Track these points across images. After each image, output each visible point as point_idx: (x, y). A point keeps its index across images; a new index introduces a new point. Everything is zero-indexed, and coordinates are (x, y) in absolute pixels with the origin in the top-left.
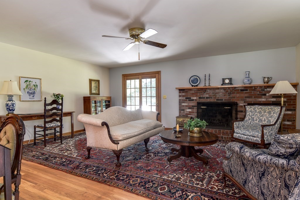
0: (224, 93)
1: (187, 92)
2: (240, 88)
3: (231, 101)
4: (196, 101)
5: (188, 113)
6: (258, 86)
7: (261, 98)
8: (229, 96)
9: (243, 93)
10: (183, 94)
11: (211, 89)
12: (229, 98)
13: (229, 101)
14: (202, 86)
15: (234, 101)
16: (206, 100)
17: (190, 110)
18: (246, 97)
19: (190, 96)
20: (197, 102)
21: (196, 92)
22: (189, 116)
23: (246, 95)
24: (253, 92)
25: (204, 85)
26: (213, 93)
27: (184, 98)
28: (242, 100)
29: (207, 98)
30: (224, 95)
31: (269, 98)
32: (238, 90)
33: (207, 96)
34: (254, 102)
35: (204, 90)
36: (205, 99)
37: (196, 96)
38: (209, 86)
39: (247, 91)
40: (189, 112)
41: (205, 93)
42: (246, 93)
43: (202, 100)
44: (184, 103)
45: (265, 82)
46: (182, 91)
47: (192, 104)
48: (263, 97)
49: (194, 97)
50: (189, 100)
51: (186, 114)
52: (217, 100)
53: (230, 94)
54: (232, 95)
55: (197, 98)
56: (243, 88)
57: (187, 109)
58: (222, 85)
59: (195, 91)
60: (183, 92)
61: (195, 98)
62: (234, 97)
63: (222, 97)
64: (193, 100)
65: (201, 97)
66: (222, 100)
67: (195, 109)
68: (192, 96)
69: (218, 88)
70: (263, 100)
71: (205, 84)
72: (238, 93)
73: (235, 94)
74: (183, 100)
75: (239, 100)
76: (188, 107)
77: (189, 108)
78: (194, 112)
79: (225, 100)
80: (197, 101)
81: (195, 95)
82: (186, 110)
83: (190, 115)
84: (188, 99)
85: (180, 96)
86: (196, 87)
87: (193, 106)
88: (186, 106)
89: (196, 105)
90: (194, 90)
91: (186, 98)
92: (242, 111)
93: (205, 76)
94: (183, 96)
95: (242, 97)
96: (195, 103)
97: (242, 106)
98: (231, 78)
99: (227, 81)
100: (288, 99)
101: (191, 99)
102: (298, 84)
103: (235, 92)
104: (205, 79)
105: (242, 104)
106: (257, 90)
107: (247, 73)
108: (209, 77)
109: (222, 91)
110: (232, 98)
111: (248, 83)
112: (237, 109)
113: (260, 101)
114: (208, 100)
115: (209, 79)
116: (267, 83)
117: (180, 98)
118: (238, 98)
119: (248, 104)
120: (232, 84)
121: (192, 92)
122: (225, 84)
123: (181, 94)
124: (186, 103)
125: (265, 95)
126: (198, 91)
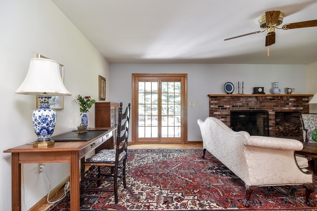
0: (255, 102)
1: (220, 99)
2: (269, 97)
3: (262, 109)
6: (285, 96)
7: (285, 106)
8: (260, 104)
9: (271, 102)
10: (216, 102)
11: (244, 98)
12: (260, 106)
13: (260, 110)
14: (235, 93)
15: (264, 110)
16: (239, 109)
17: (223, 120)
18: (274, 106)
19: (223, 104)
20: (231, 111)
21: (229, 100)
23: (274, 104)
24: (279, 101)
25: (238, 93)
26: (246, 102)
27: (217, 107)
28: (271, 109)
29: (240, 106)
30: (256, 104)
31: (291, 107)
32: (268, 99)
33: (240, 104)
34: (280, 110)
35: (238, 98)
36: (238, 107)
37: (229, 104)
38: (243, 93)
39: (275, 100)
41: (238, 101)
42: (274, 102)
43: (236, 109)
44: (216, 111)
45: (289, 92)
46: (214, 99)
47: (225, 112)
48: (287, 106)
49: (227, 105)
50: (222, 109)
52: (249, 109)
53: (261, 102)
54: (262, 104)
55: (230, 106)
56: (271, 98)
58: (253, 94)
59: (228, 98)
60: (215, 100)
61: (228, 106)
62: (265, 106)
63: (253, 104)
64: (226, 108)
65: (235, 105)
66: (254, 108)
67: (228, 118)
68: (225, 105)
69: (250, 97)
70: (287, 108)
71: (239, 91)
72: (267, 102)
73: (265, 103)
74: (215, 109)
75: (268, 109)
76: (221, 116)
77: (222, 118)
79: (257, 108)
80: (230, 109)
81: (228, 103)
84: (220, 108)
85: (210, 104)
87: (226, 115)
88: (219, 115)
89: (229, 114)
91: (218, 106)
92: (271, 120)
93: (239, 84)
94: (216, 104)
95: (271, 106)
96: (228, 111)
97: (271, 115)
98: (263, 88)
99: (260, 90)
100: (303, 108)
101: (224, 107)
102: (312, 96)
103: (266, 101)
104: (239, 86)
105: (271, 112)
106: (282, 100)
107: (276, 83)
108: (243, 85)
109: (254, 99)
110: (262, 106)
111: (279, 93)
112: (268, 117)
113: (285, 110)
114: (241, 109)
115: (243, 86)
116: (290, 93)
117: (212, 106)
118: (268, 106)
119: (276, 112)
120: (265, 93)
121: (225, 100)
122: (259, 93)
123: (212, 102)
124: (218, 112)
125: (288, 104)
126: (231, 99)
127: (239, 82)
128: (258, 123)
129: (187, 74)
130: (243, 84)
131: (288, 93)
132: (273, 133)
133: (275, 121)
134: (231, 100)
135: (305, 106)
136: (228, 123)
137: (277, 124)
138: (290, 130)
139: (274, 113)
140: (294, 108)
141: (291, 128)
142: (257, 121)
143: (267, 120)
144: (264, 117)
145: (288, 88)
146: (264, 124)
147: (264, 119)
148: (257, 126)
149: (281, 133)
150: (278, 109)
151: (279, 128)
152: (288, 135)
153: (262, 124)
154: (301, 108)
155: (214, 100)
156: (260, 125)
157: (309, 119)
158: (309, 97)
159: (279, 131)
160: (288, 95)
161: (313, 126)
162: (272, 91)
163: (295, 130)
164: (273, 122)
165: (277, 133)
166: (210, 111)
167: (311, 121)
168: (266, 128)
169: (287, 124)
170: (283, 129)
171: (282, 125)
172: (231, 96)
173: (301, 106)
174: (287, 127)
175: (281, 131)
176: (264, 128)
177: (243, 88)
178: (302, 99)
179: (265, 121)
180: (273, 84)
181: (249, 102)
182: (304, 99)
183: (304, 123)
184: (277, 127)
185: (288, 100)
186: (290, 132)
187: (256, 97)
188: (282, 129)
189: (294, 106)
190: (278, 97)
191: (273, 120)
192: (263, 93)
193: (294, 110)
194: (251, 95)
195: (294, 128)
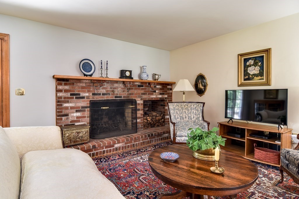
0: (123, 89)
1: (73, 84)
2: (137, 83)
3: (130, 98)
4: (87, 98)
5: (76, 119)
6: (152, 83)
7: (152, 94)
8: (128, 92)
9: (139, 89)
10: (67, 87)
11: (109, 83)
12: (128, 94)
13: (128, 98)
14: (96, 76)
15: (132, 98)
16: (102, 97)
17: (79, 114)
18: (143, 94)
19: (79, 91)
20: (90, 101)
21: (88, 86)
22: (76, 124)
23: (142, 92)
24: (147, 88)
25: (100, 75)
26: (111, 88)
27: (68, 95)
28: (139, 97)
29: (103, 94)
30: (123, 91)
31: (158, 95)
32: (136, 85)
33: (104, 91)
34: (148, 99)
35: (100, 82)
36: (101, 96)
37: (89, 91)
38: (107, 77)
39: (143, 87)
40: (77, 117)
41: (101, 88)
42: (142, 89)
43: (97, 98)
44: (68, 102)
45: (156, 78)
46: (63, 82)
47: (81, 103)
48: (154, 93)
49: (84, 92)
50: (76, 98)
51: (71, 122)
52: (115, 97)
53: (129, 89)
54: (130, 92)
55: (89, 94)
56: (139, 84)
57: (74, 113)
58: (120, 78)
59: (86, 83)
60: (65, 84)
61: (87, 94)
62: (133, 94)
63: (120, 92)
64: (83, 98)
65: (96, 93)
66: (121, 97)
67: (86, 112)
68: (82, 92)
69: (117, 82)
70: (154, 96)
71: (102, 74)
72: (136, 89)
73: (133, 90)
74: (65, 98)
75: (136, 97)
76: (75, 110)
77: (77, 111)
78: (85, 117)
79: (124, 97)
80: (89, 98)
81: (86, 90)
82: (72, 115)
83: (79, 121)
84: (74, 97)
85: (58, 91)
86: (88, 78)
87: (83, 107)
88: (72, 108)
89: (89, 105)
90: (85, 81)
91: (71, 95)
92: (139, 110)
93: (101, 63)
94: (66, 91)
95: (139, 94)
96: (86, 101)
97: (139, 104)
98: (131, 71)
99: (128, 74)
100: (168, 96)
101: (81, 96)
102: (174, 83)
103: (134, 88)
104: (102, 67)
105: (139, 102)
106: (150, 87)
107: (144, 67)
108: (107, 65)
109: (121, 85)
110: (130, 94)
111: (147, 79)
112: (136, 107)
113: (152, 98)
114: (105, 98)
115: (107, 67)
116: (157, 80)
117: (60, 94)
118: (136, 94)
119: (144, 101)
120: (132, 78)
121: (81, 85)
122: (127, 77)
123: (60, 87)
124: (71, 103)
125: (155, 92)
126: (91, 84)
127: (101, 61)
128: (126, 115)
129: (8, 35)
130: (107, 63)
131: (155, 80)
132: (141, 125)
133: (144, 111)
134: (90, 86)
135: (169, 94)
136: (86, 118)
137: (145, 114)
138: (157, 119)
139: (142, 102)
140: (160, 96)
141: (157, 118)
142: (125, 112)
143: (135, 111)
144: (132, 108)
145: (155, 74)
146: (132, 115)
147: (132, 110)
148: (125, 118)
149: (148, 124)
150: (146, 97)
151: (147, 119)
152: (155, 126)
153: (131, 116)
154: (166, 96)
155: (63, 84)
156: (128, 117)
157: (174, 109)
158: (172, 84)
159: (147, 122)
160: (156, 81)
161: (178, 116)
162: (140, 76)
163: (161, 119)
164: (141, 112)
165: (145, 125)
166: (56, 102)
167: (176, 111)
168: (135, 121)
169: (154, 114)
170: (151, 120)
171: (149, 115)
172: (91, 80)
173: (166, 94)
174: (154, 117)
175: (148, 122)
176: (132, 121)
177: (107, 69)
178: (167, 87)
179: (134, 112)
180: (142, 68)
181: (115, 88)
182: (168, 87)
183: (171, 114)
184: (145, 118)
185: (155, 87)
186: (157, 123)
187: (124, 82)
188: (149, 120)
189: (160, 94)
190: (146, 83)
191: (141, 110)
192: (130, 77)
193: (160, 98)
194: (117, 79)
195: (160, 118)
